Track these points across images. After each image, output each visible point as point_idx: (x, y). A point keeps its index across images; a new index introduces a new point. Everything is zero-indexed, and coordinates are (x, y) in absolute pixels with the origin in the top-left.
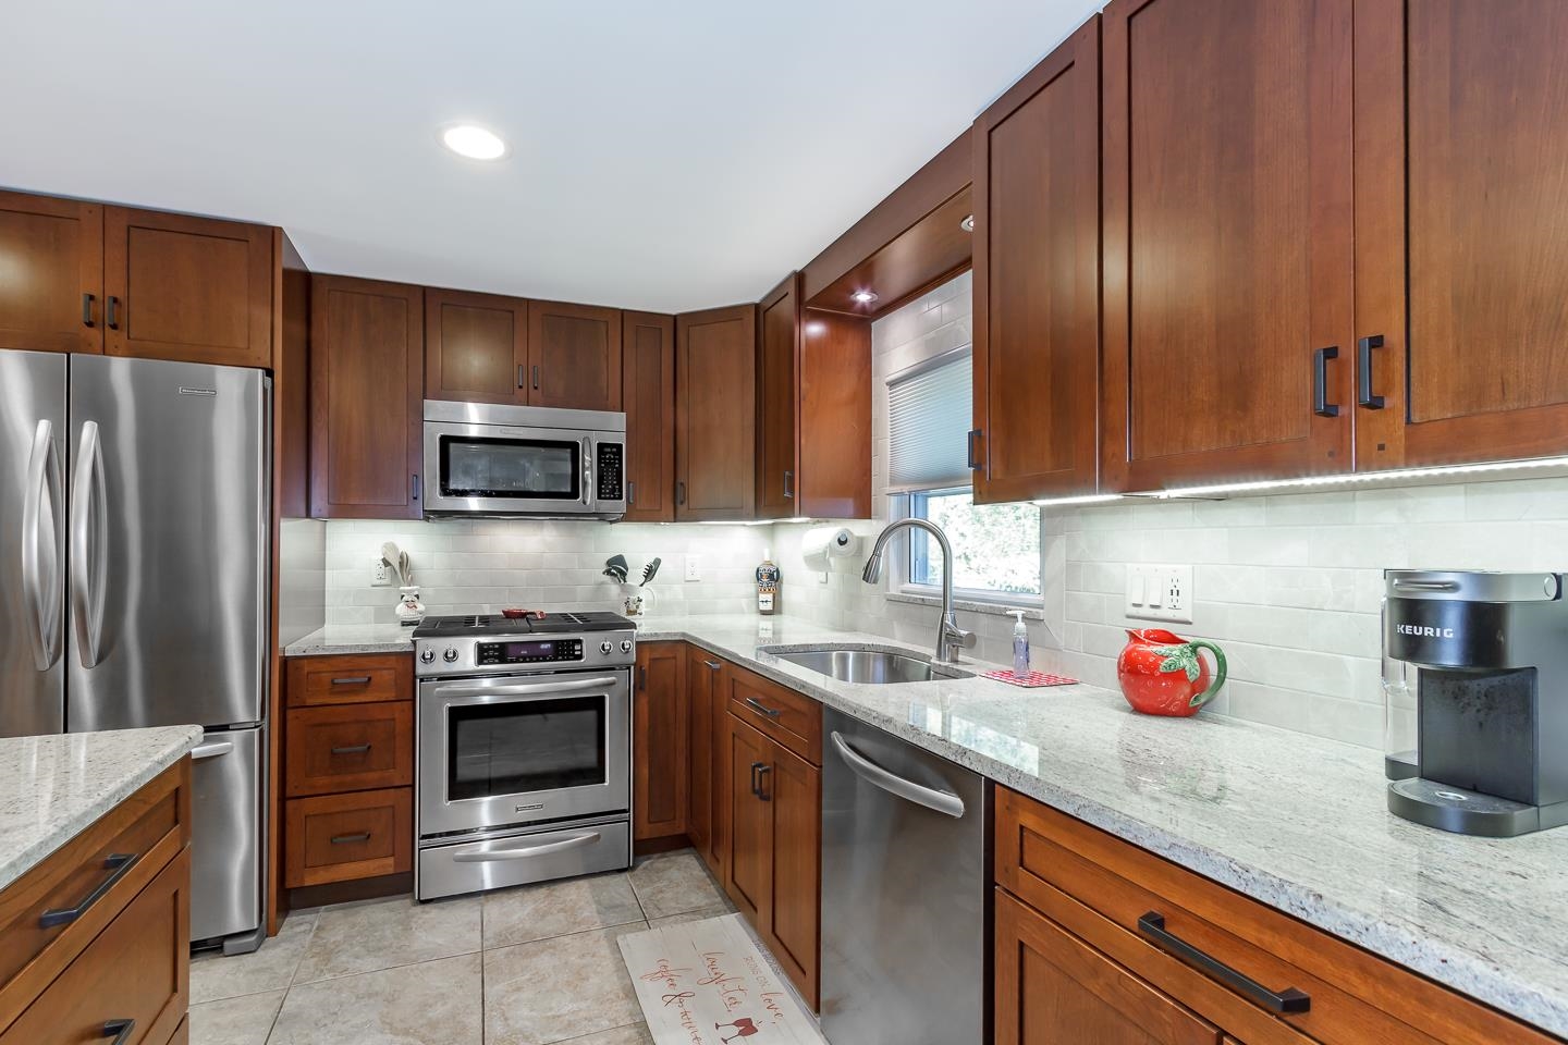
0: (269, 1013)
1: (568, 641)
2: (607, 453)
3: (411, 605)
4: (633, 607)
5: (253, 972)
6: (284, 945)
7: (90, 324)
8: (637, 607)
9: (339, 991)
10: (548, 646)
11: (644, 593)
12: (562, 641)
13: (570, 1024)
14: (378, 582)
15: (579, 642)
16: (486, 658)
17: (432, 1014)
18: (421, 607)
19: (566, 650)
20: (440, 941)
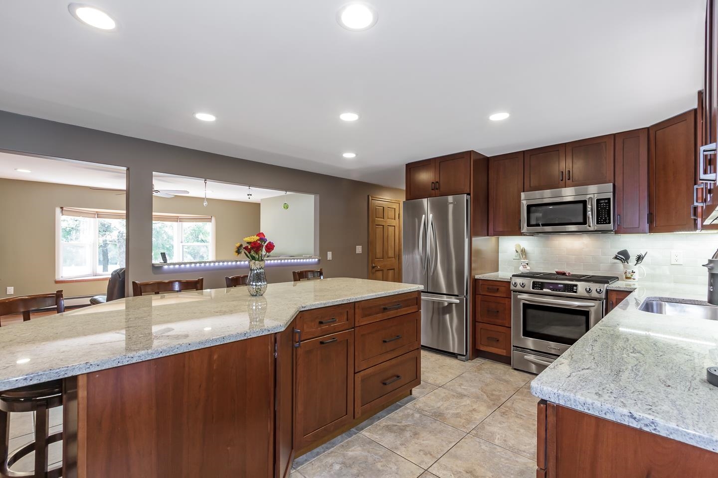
0: (458, 374)
1: (571, 285)
2: (602, 203)
3: (524, 267)
4: (629, 276)
5: (461, 365)
6: (472, 363)
7: (433, 189)
8: (632, 275)
9: (477, 377)
10: (562, 286)
11: (636, 269)
12: (569, 284)
13: (531, 415)
14: (515, 258)
15: (576, 286)
16: (535, 287)
17: (494, 393)
18: (528, 268)
19: (571, 288)
20: (511, 380)
